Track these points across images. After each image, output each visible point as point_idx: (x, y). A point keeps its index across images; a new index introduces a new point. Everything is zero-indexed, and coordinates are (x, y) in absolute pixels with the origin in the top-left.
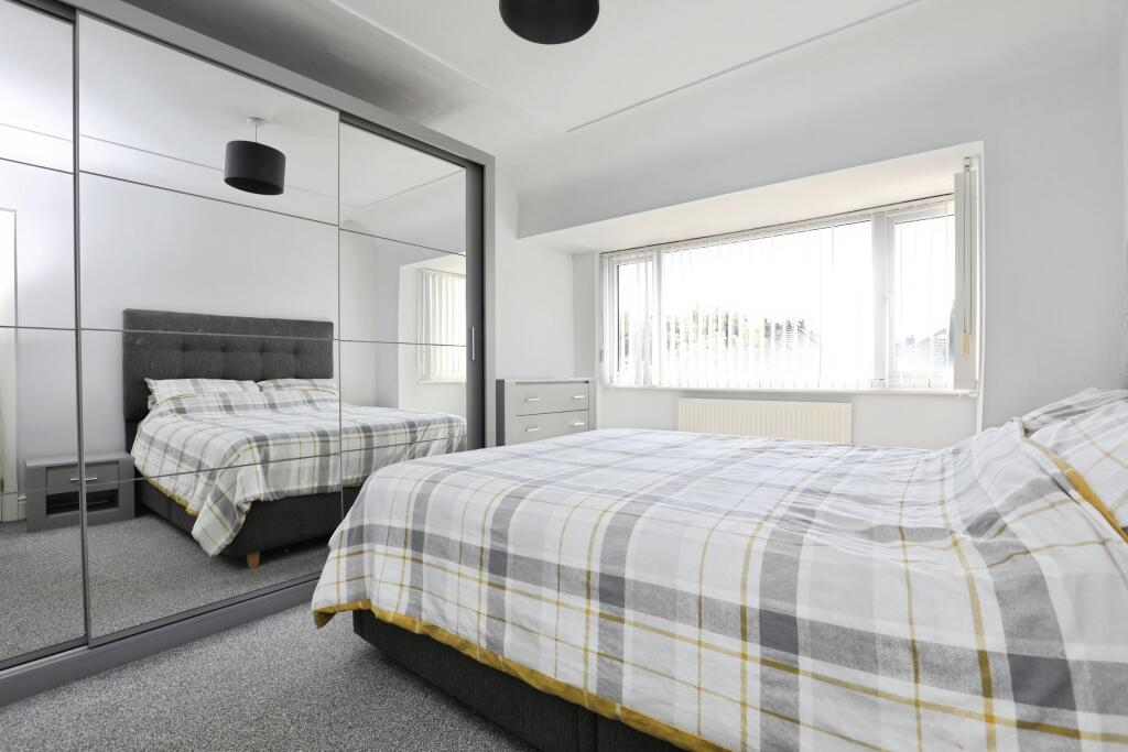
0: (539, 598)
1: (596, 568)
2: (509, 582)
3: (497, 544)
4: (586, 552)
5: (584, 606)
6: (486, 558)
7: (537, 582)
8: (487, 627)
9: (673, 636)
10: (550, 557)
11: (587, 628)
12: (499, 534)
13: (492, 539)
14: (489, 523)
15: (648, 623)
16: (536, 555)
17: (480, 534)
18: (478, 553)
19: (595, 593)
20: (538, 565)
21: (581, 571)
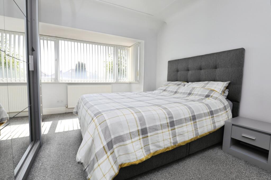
0: (183, 126)
1: (191, 115)
2: (176, 127)
3: (171, 120)
4: (188, 113)
5: (191, 123)
6: (169, 124)
7: (182, 123)
8: (173, 140)
9: (203, 120)
10: (183, 117)
11: (192, 127)
12: (171, 117)
13: (169, 119)
14: (167, 116)
15: (200, 120)
16: (180, 118)
17: (166, 120)
18: (167, 124)
19: (192, 120)
20: (181, 120)
21: (189, 117)
